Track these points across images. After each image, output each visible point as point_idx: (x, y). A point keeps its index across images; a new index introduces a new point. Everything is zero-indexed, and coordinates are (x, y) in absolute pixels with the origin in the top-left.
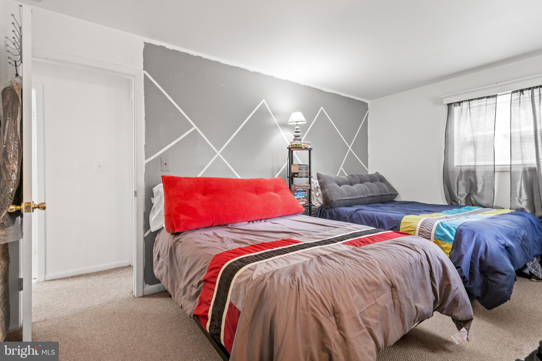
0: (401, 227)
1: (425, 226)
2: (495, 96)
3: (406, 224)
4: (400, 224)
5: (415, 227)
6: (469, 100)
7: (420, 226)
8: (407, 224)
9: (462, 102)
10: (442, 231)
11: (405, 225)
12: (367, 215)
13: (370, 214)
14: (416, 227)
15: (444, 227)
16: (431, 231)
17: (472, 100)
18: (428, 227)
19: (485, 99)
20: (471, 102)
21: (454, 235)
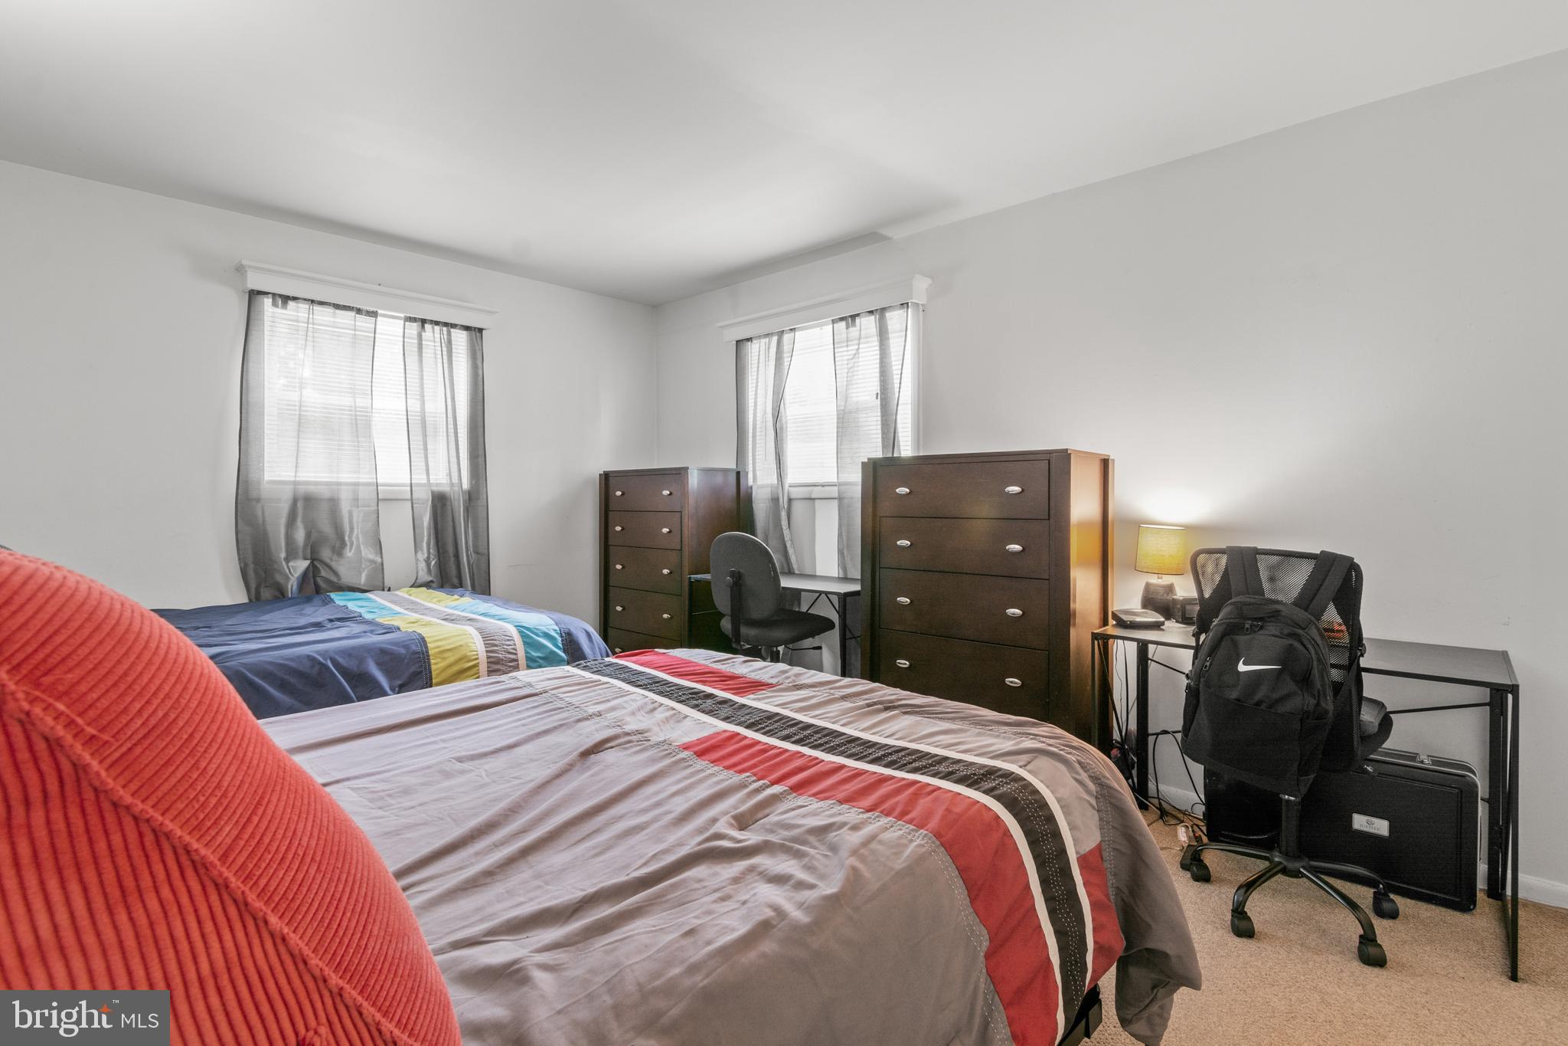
0: (433, 667)
1: (496, 646)
2: (374, 314)
3: (446, 655)
4: (429, 659)
5: (474, 655)
6: (313, 301)
7: (484, 649)
8: (450, 654)
9: (295, 299)
10: (539, 647)
11: (444, 659)
12: (281, 665)
13: (292, 659)
14: (477, 655)
15: (537, 635)
16: (516, 654)
17: (321, 303)
18: (505, 647)
19: (352, 314)
20: (317, 308)
21: (561, 646)
